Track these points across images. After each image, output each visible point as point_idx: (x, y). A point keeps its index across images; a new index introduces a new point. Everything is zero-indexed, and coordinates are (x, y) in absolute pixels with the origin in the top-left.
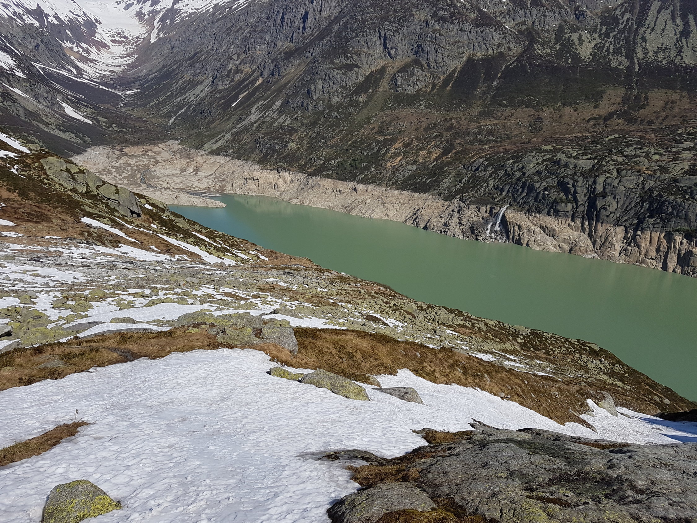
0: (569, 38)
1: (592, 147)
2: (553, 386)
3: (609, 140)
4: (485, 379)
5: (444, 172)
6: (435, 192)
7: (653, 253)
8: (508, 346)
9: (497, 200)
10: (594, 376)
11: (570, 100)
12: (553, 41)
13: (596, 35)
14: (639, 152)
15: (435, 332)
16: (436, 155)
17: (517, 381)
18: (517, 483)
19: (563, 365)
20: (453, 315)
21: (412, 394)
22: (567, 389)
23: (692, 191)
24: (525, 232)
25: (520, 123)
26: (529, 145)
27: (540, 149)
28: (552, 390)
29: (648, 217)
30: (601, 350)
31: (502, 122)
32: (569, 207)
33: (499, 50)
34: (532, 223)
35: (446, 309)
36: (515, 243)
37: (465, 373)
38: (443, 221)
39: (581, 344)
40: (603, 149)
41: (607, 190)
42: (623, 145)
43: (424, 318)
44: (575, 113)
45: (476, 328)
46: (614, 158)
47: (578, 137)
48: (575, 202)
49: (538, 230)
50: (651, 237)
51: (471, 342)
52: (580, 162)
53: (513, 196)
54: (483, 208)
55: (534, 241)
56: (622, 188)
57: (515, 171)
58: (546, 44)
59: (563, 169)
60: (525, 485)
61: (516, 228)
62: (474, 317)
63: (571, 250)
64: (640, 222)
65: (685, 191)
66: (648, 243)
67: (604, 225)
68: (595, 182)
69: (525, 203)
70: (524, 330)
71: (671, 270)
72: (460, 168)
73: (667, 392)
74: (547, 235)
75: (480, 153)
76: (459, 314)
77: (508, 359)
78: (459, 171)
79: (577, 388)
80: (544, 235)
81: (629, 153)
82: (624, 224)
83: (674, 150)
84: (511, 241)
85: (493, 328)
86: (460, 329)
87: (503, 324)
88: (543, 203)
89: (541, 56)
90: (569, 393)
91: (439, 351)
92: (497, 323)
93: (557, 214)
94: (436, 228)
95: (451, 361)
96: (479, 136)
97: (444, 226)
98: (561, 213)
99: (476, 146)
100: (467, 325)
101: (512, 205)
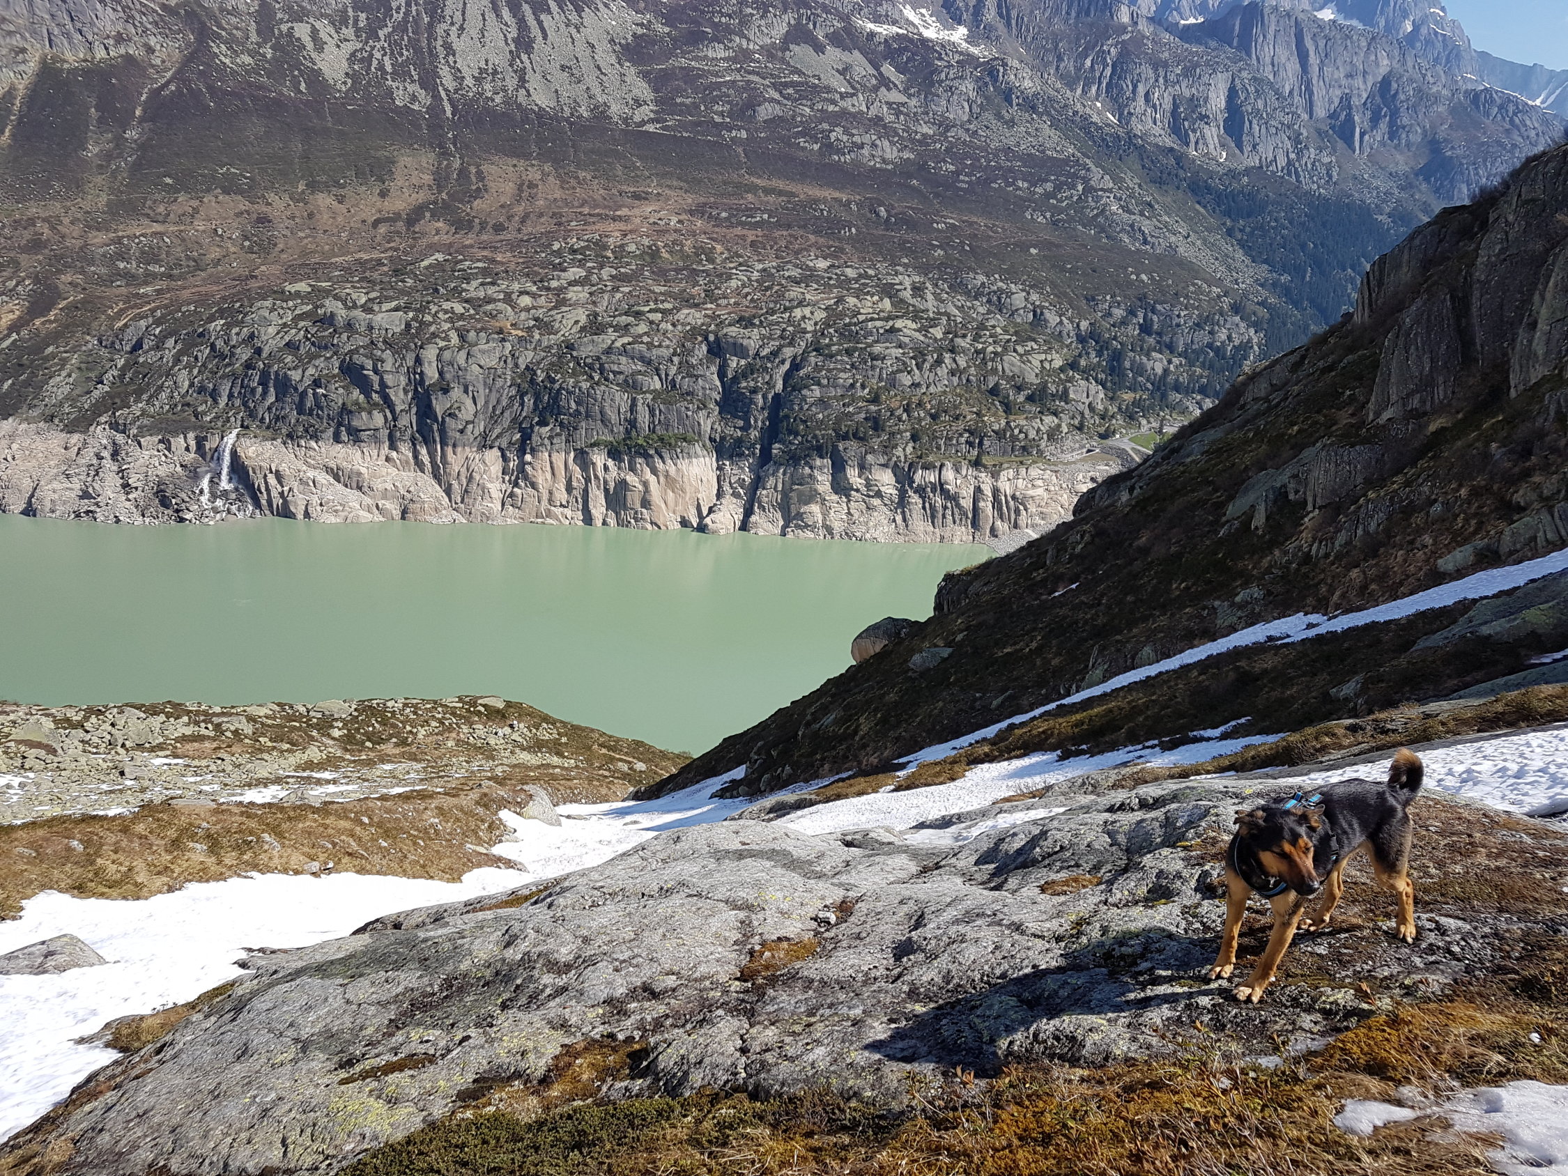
0: (290, 33)
1: (396, 283)
2: (426, 809)
3: (426, 268)
4: (266, 847)
5: (46, 359)
6: (35, 413)
7: (561, 495)
8: (314, 753)
9: (208, 419)
10: (505, 761)
11: (324, 178)
12: (254, 37)
13: (348, 32)
14: (491, 290)
15: (122, 773)
16: (11, 316)
17: (344, 824)
18: (319, 1061)
19: (440, 758)
20: (162, 718)
21: (68, 950)
22: (455, 806)
23: (602, 365)
24: (295, 485)
25: (220, 231)
26: (253, 284)
27: (283, 292)
28: (425, 817)
29: (537, 424)
30: (509, 704)
31: (173, 228)
32: (378, 419)
33: (122, 51)
34: (306, 462)
35: (138, 707)
36: (278, 515)
37: (214, 846)
38: (77, 485)
39: (465, 703)
40: (420, 288)
41: (448, 376)
42: (458, 278)
43: (80, 746)
44: (342, 208)
45: (228, 734)
46: (447, 305)
47: (360, 262)
48: (389, 407)
49: (323, 478)
50: (551, 463)
51: (224, 771)
52: (379, 317)
53: (245, 404)
54: (178, 442)
55: (321, 505)
56: (475, 368)
57: (234, 347)
58: (238, 43)
59: (345, 336)
60: (336, 1059)
61: (272, 480)
62: (218, 710)
63: (404, 513)
64: (526, 436)
65: (591, 367)
66: (549, 476)
67: (459, 449)
68: (418, 361)
69: (277, 419)
70: (341, 708)
71: (599, 523)
72: (90, 346)
73: (639, 749)
74: (346, 486)
75: (135, 306)
76: (177, 710)
77: (319, 782)
78: (89, 353)
79: (474, 795)
80: (340, 487)
81: (473, 295)
82: (497, 444)
83: (554, 284)
84: (267, 512)
85: (270, 722)
86: (188, 746)
87: (291, 707)
88: (318, 415)
89: (233, 72)
90: (462, 810)
91: (136, 818)
92: (278, 709)
93: (355, 436)
94: (60, 509)
95: (172, 833)
96: (122, 265)
97: (81, 498)
98: (364, 435)
99: (120, 288)
100: (204, 732)
101: (247, 427)
